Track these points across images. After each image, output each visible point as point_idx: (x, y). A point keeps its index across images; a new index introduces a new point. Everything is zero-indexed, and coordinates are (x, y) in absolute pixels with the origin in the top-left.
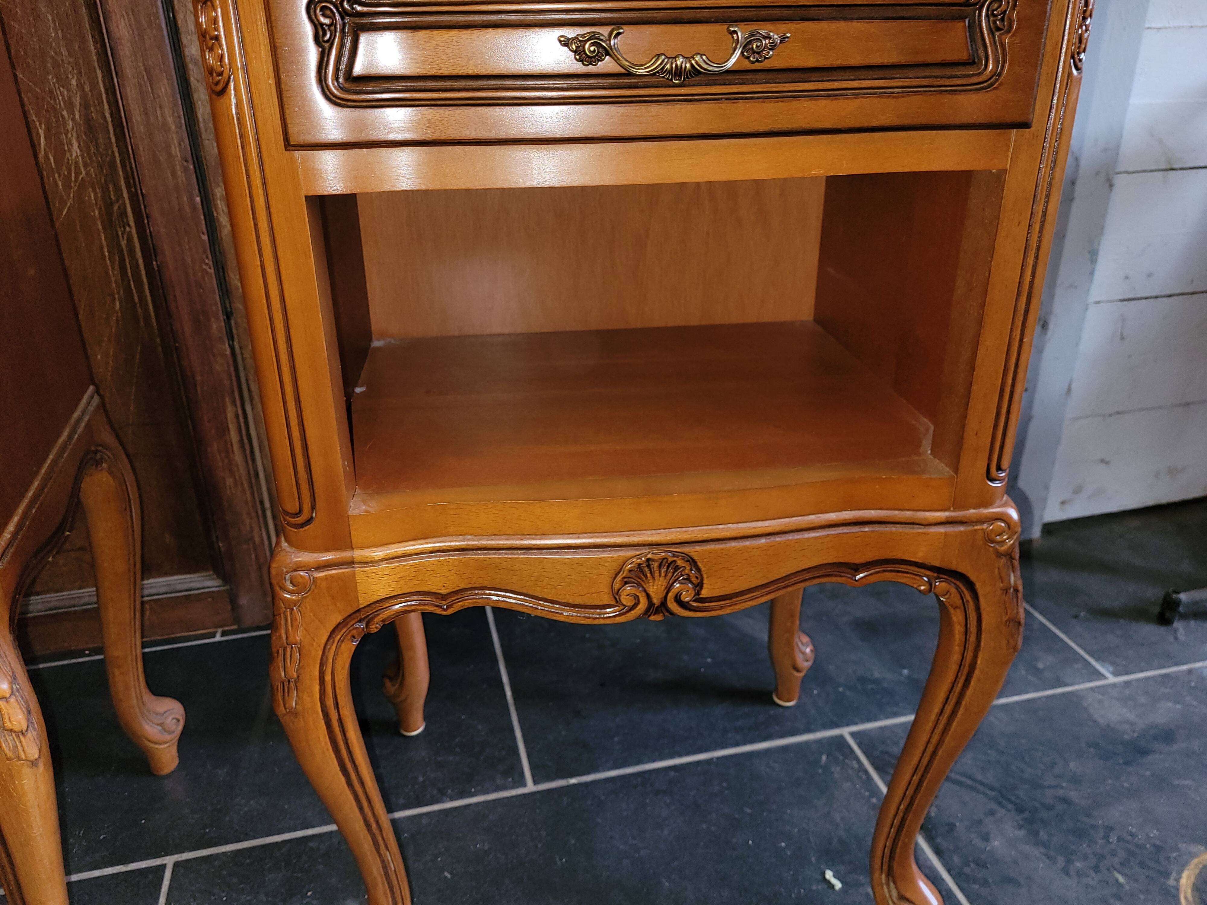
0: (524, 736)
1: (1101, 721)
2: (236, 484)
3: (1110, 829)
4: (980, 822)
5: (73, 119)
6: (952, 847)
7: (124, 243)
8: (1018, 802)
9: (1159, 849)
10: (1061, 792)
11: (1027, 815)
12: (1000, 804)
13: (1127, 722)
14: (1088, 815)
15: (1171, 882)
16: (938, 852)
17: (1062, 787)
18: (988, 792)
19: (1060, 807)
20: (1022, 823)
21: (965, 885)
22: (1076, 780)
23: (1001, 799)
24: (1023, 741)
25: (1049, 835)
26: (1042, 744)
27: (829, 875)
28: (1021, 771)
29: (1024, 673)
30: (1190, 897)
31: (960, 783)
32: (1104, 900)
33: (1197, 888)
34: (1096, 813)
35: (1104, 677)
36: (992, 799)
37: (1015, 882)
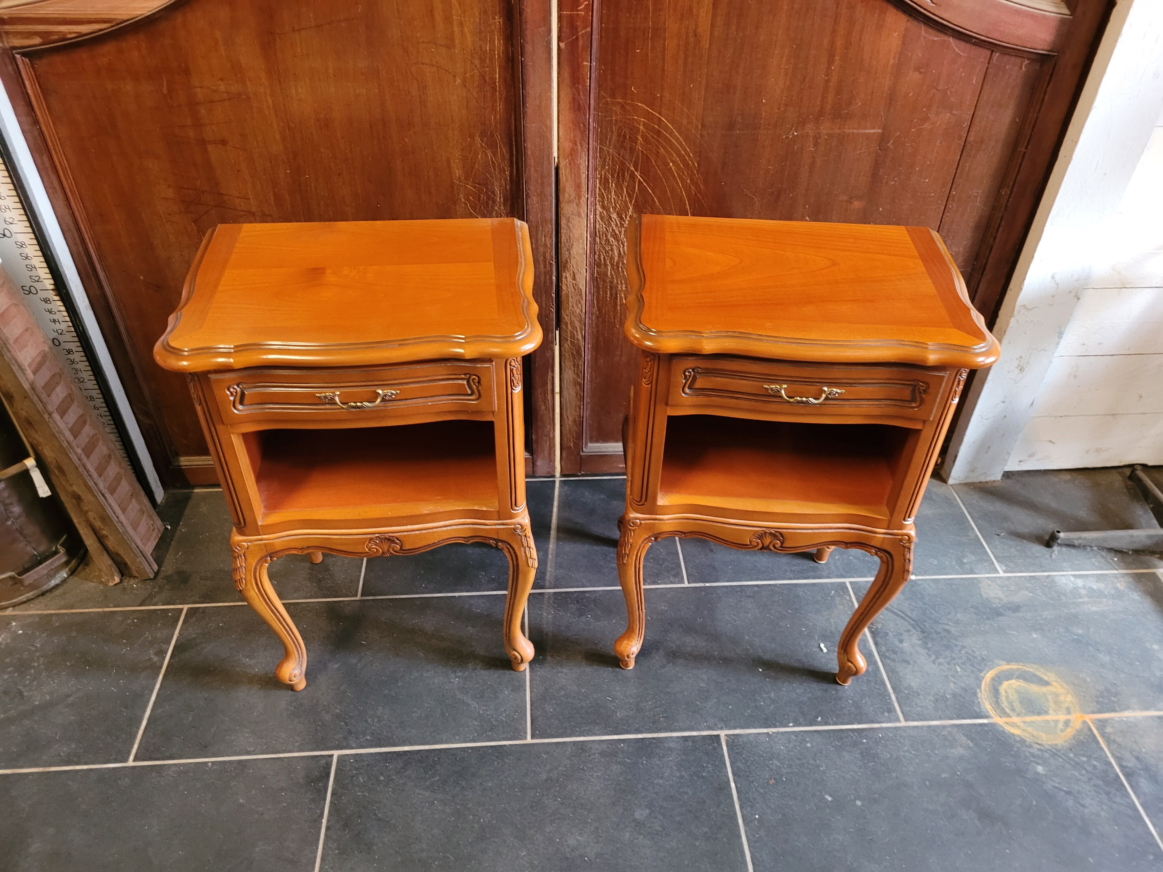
0: (684, 558)
1: (985, 596)
3: (964, 647)
4: (901, 634)
6: (883, 643)
8: (924, 628)
9: (983, 659)
10: (947, 627)
11: (926, 634)
12: (914, 628)
13: (998, 598)
14: (956, 640)
15: (982, 675)
16: (876, 644)
17: (949, 625)
18: (910, 621)
19: (944, 634)
20: (922, 638)
21: (884, 660)
22: (957, 623)
23: (915, 626)
24: (938, 599)
25: (933, 645)
26: (948, 603)
27: (822, 645)
28: (931, 614)
29: (954, 563)
30: (988, 682)
31: (898, 615)
32: (946, 676)
33: (993, 679)
34: (960, 639)
35: (998, 572)
36: (911, 625)
37: (908, 663)
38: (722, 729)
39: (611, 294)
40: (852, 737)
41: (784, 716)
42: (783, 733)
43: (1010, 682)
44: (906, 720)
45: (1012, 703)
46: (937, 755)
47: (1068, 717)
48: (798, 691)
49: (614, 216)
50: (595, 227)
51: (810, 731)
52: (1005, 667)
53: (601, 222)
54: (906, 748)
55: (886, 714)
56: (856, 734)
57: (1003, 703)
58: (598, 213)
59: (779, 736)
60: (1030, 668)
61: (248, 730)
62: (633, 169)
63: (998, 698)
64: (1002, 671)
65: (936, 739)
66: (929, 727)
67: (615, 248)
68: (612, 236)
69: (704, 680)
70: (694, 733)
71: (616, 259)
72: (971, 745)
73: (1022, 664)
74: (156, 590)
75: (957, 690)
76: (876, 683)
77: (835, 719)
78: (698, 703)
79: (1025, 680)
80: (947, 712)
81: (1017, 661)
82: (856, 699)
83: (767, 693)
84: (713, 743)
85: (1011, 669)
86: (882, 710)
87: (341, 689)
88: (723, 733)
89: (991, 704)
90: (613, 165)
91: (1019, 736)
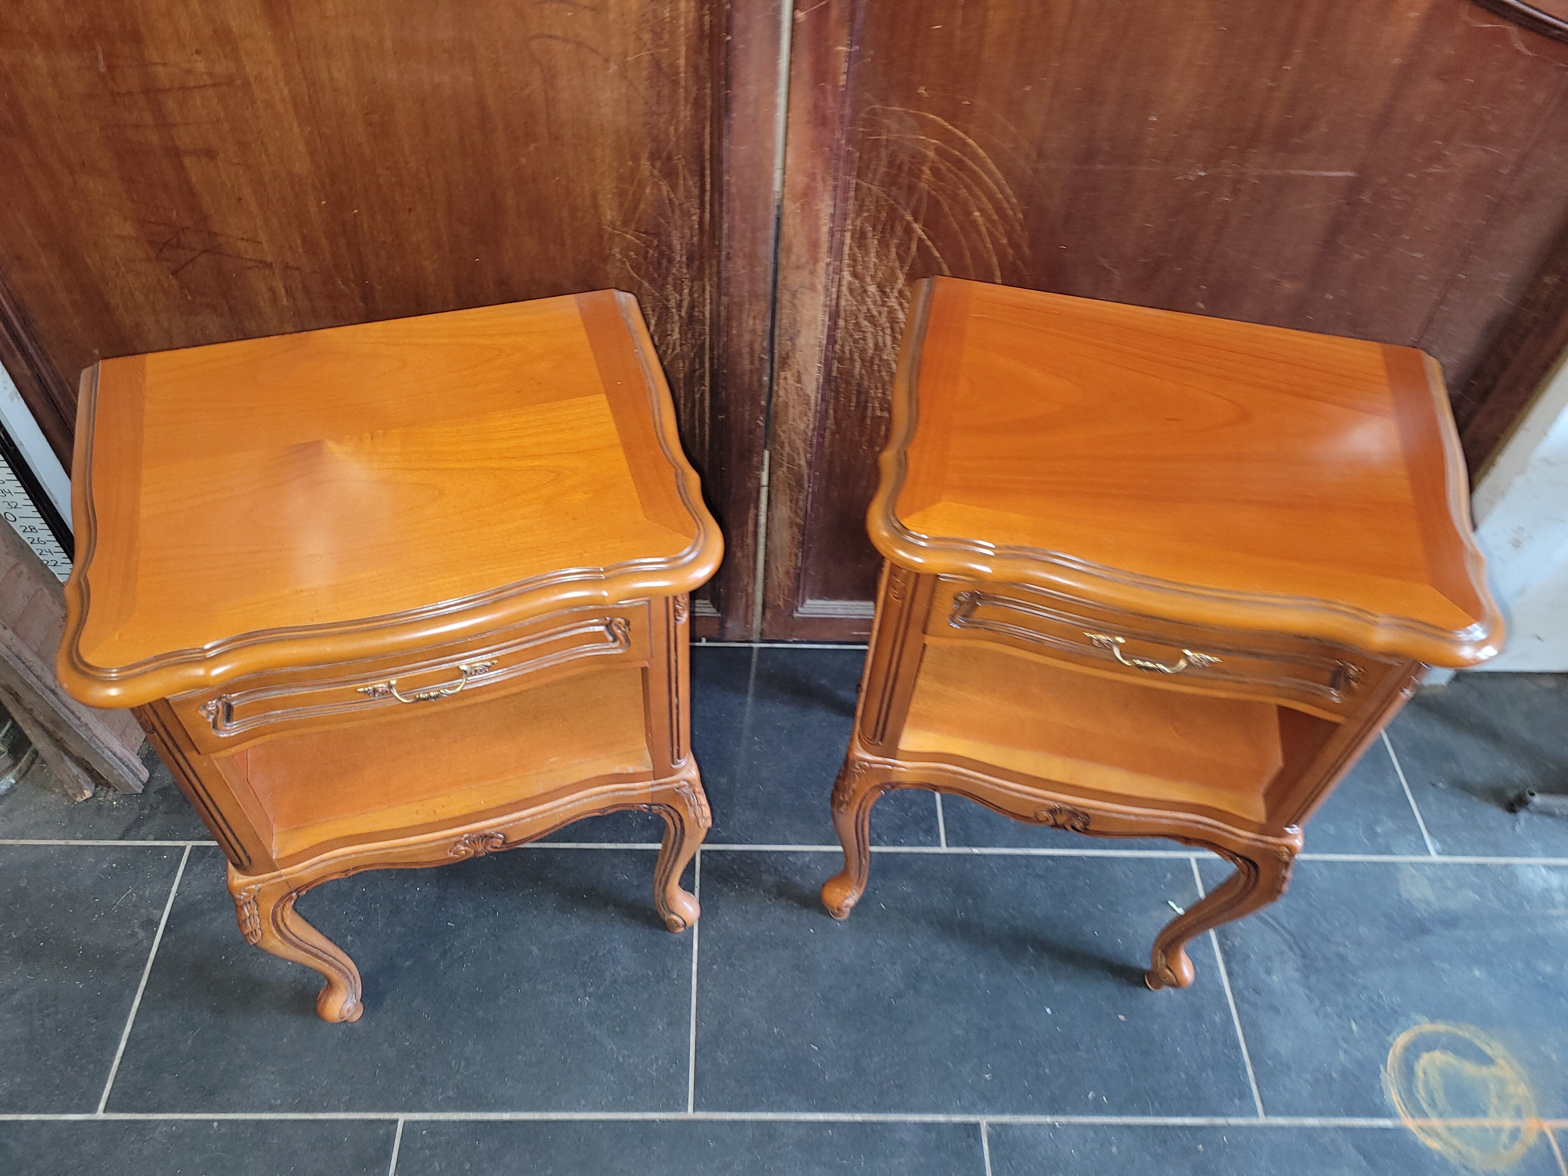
1: (1404, 895)
2: (743, 557)
3: (1365, 988)
4: (1269, 958)
5: (680, 316)
7: (697, 396)
8: (1305, 949)
9: (1393, 1011)
10: (1341, 950)
11: (1308, 961)
12: (1291, 948)
13: (1425, 901)
14: (1354, 974)
15: (1390, 1039)
16: (1230, 974)
17: (1345, 946)
19: (1336, 961)
20: (1301, 967)
21: (1239, 1002)
22: (1358, 942)
23: (1294, 945)
24: (1332, 898)
25: (1317, 981)
26: (1345, 905)
28: (1320, 924)
29: (1361, 833)
30: (1398, 1053)
32: (1335, 1038)
33: (1407, 1049)
34: (1360, 973)
35: (1428, 853)
36: (1285, 941)
37: (1277, 1011)
38: (982, 1112)
39: (858, 402)
40: (1181, 1139)
43: (1432, 1054)
44: (1267, 1114)
45: (1432, 1092)
47: (1518, 1123)
49: (872, 289)
50: (838, 305)
52: (1427, 1027)
53: (850, 298)
55: (1237, 1101)
56: (1188, 1133)
57: (1418, 1092)
58: (844, 283)
59: (1071, 1131)
60: (1466, 1032)
61: (274, 1069)
62: (909, 218)
63: (1412, 1083)
64: (1422, 1034)
65: (1310, 1150)
66: (1301, 1128)
67: (869, 336)
68: (866, 318)
69: (960, 1024)
70: (941, 1118)
71: (870, 352)
73: (1454, 1024)
74: (146, 811)
75: (1348, 1064)
76: (1225, 1044)
77: (1157, 1105)
78: (949, 1063)
79: (1457, 1052)
80: (1331, 1103)
81: (1447, 1019)
82: (1191, 1070)
84: (968, 1137)
85: (1436, 1032)
86: (1230, 1092)
87: (414, 1005)
88: (984, 1120)
89: (1400, 1093)
90: (878, 211)
91: (1439, 1153)
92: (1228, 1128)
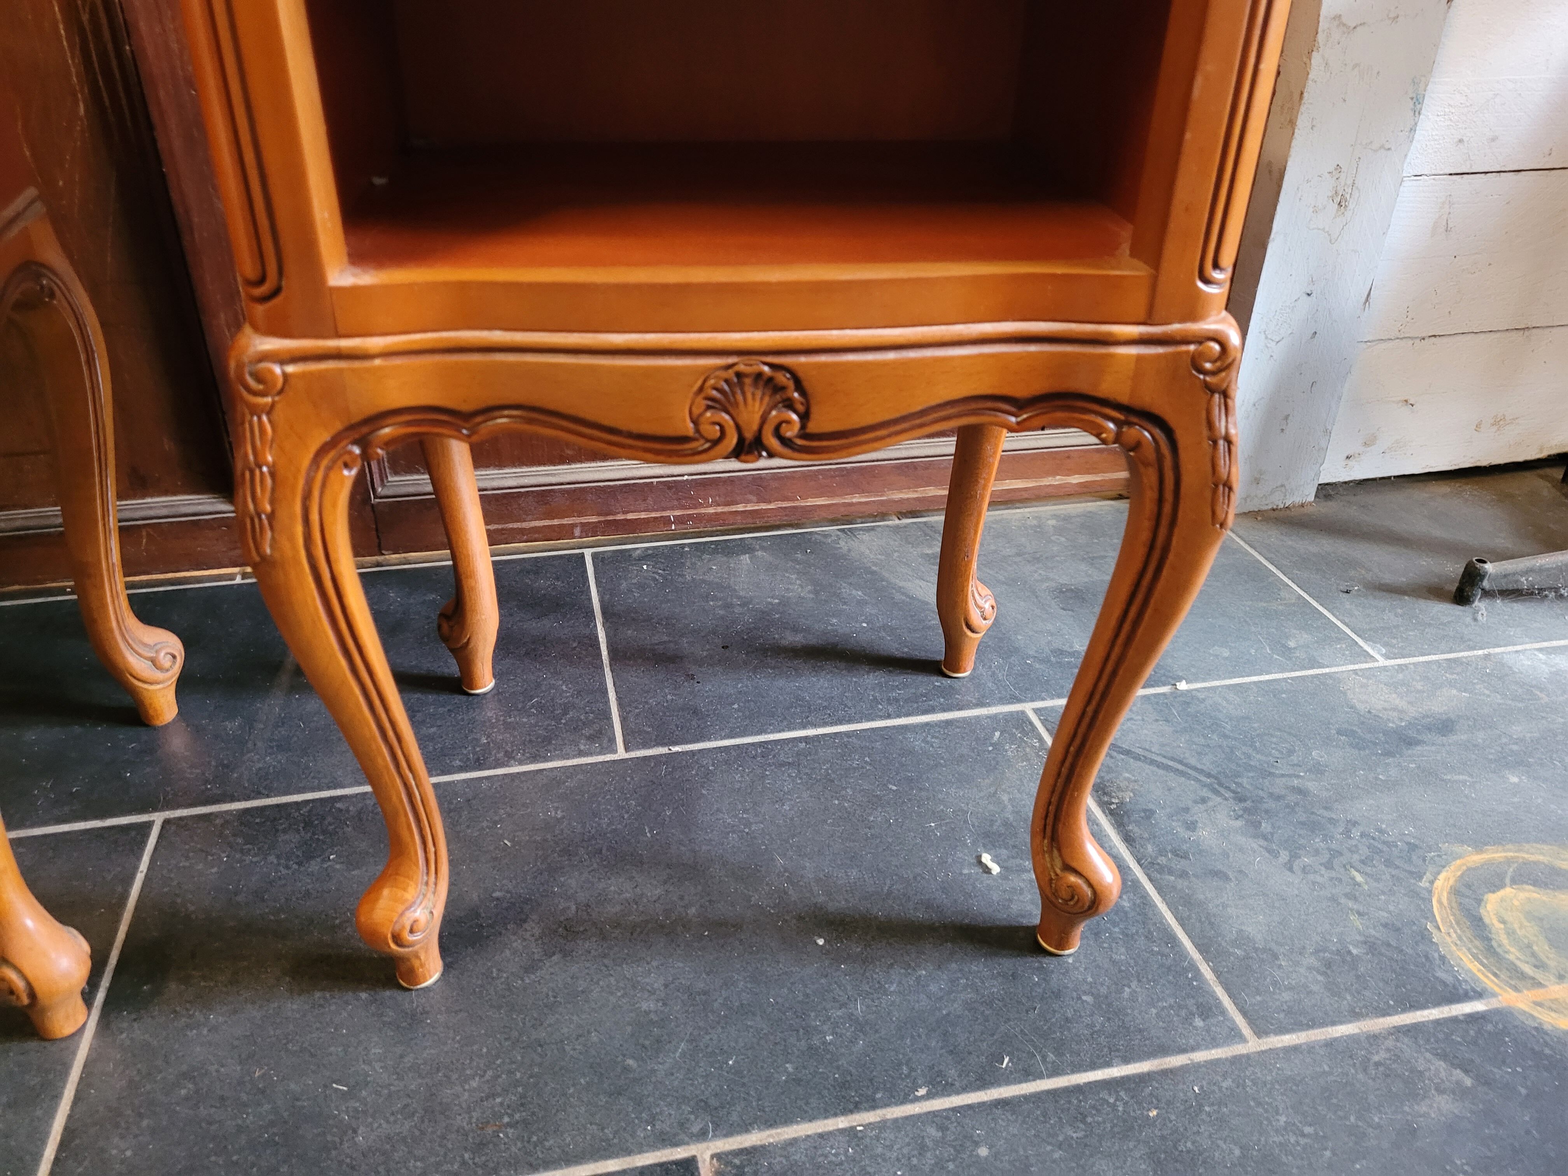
1: (1361, 707)
3: (1354, 823)
4: (1187, 810)
8: (1239, 790)
9: (1412, 847)
10: (1296, 782)
11: (1248, 804)
12: (1216, 792)
13: (1394, 709)
14: (1328, 809)
15: (1424, 884)
16: (1128, 839)
17: (1298, 777)
18: (1203, 779)
19: (1292, 798)
20: (1241, 813)
22: (1318, 770)
23: (1217, 787)
24: (1256, 725)
25: (1273, 827)
26: (1279, 730)
27: (986, 858)
28: (1249, 757)
29: (1269, 651)
30: (1445, 901)
31: (1167, 768)
32: (1333, 899)
33: (1455, 892)
34: (1336, 806)
35: (1372, 659)
36: (1205, 785)
37: (1222, 876)
38: (701, 1135)
40: (1114, 1107)
41: (900, 1064)
42: (898, 1124)
43: (1501, 893)
44: (1260, 1033)
45: (1529, 946)
46: (1379, 1126)
48: (933, 988)
51: (982, 1105)
52: (1475, 859)
54: (1283, 1119)
55: (1198, 1022)
56: (1122, 1093)
57: (1506, 952)
59: (889, 1135)
60: (1538, 855)
63: (1490, 940)
64: (1469, 869)
65: (1361, 1076)
66: (1330, 1044)
69: (652, 992)
72: (1468, 1082)
73: (1510, 846)
75: (1373, 932)
76: (1149, 937)
77: (1051, 1057)
78: (630, 1062)
79: (1536, 883)
80: (1367, 993)
81: (1499, 841)
82: (1104, 990)
83: (843, 1005)
85: (1489, 863)
86: (1183, 1013)
88: (705, 1152)
89: (1475, 957)
92: (1196, 1067)
